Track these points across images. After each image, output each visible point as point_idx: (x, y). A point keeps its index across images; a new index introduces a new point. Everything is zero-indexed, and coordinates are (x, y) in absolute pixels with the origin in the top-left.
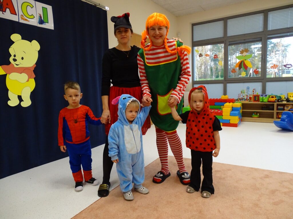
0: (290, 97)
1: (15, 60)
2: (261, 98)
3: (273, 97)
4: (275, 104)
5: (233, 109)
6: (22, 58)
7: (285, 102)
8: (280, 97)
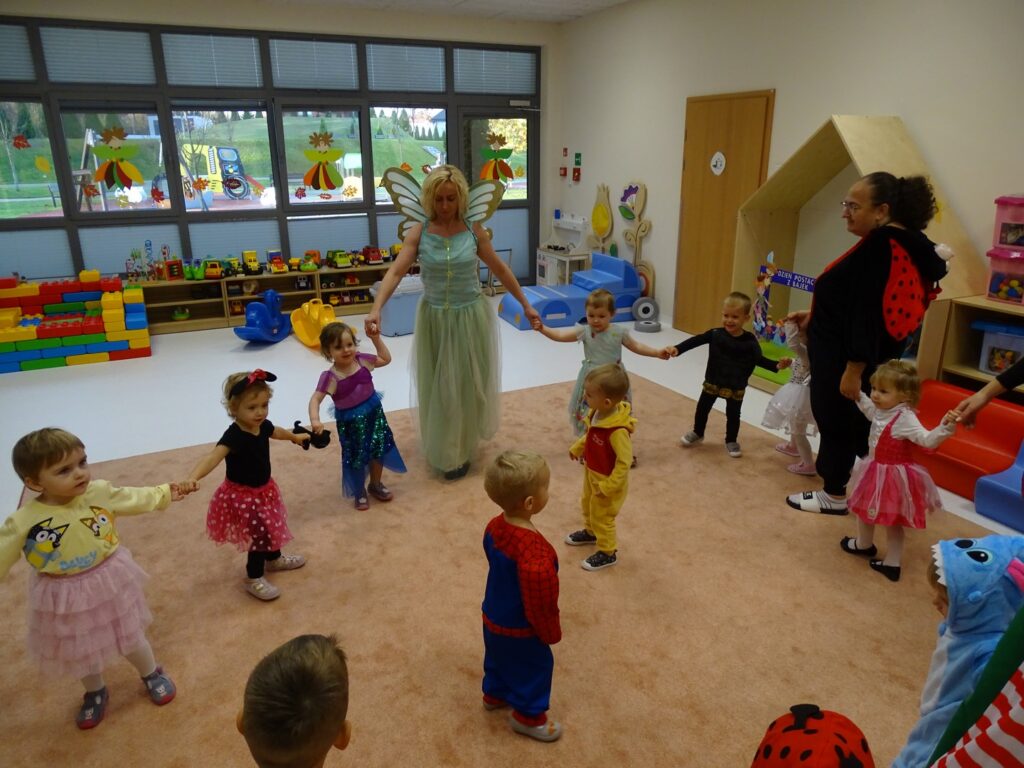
0: (249, 264)
2: (186, 268)
3: (214, 266)
4: (223, 281)
5: (129, 309)
7: (241, 276)
8: (229, 264)
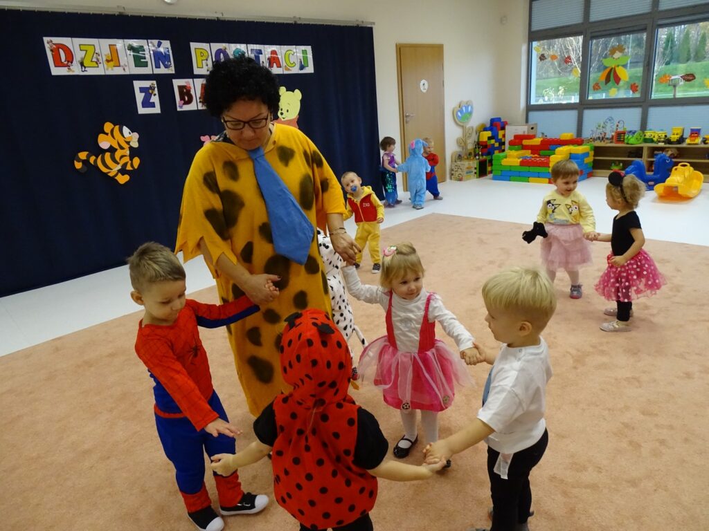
1: (282, 114)
6: (288, 111)
